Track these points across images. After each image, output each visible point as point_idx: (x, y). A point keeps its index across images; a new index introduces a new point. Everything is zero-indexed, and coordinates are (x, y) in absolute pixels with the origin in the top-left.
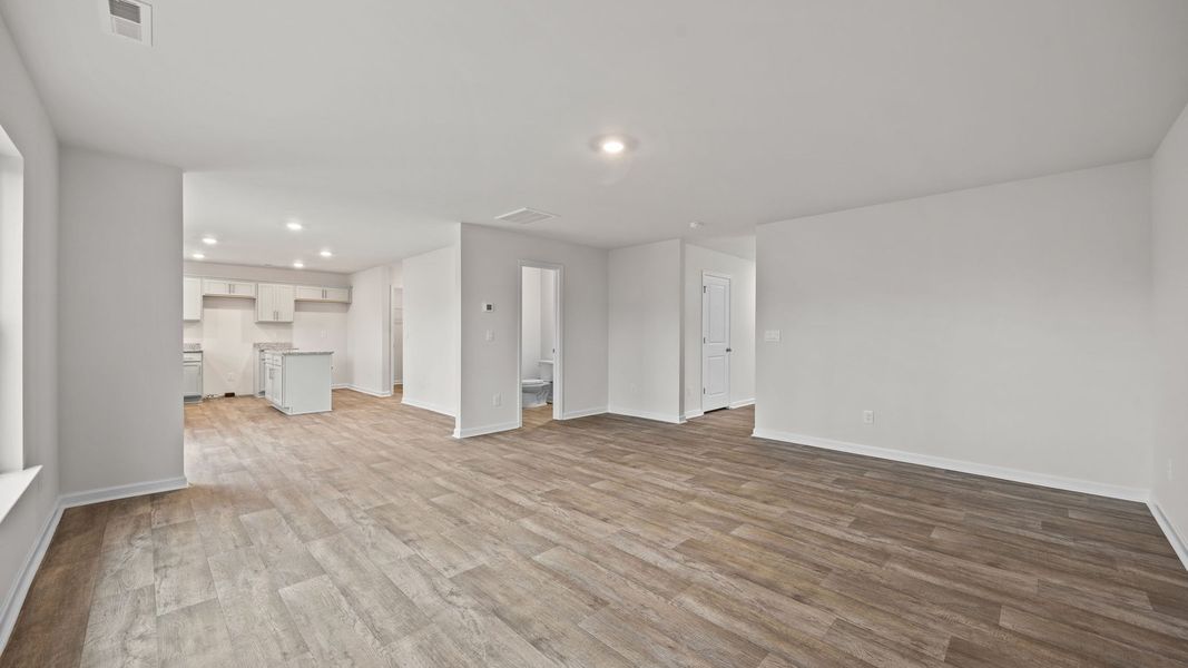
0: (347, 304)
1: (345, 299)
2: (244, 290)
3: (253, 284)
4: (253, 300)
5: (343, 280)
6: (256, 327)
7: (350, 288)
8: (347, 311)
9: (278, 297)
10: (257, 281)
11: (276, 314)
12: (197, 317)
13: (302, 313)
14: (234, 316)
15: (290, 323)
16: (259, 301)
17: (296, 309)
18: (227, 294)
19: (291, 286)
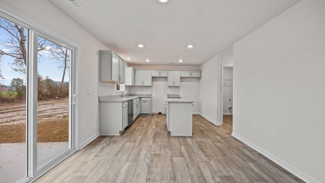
0: (199, 78)
1: (199, 76)
2: (164, 74)
3: (167, 72)
4: (166, 78)
5: (198, 68)
6: (168, 88)
7: (200, 71)
8: (199, 81)
9: (175, 76)
10: (168, 70)
11: (174, 83)
12: (150, 85)
13: (183, 83)
14: (161, 84)
15: (179, 87)
16: (168, 78)
17: (181, 81)
18: (159, 76)
19: (179, 72)
